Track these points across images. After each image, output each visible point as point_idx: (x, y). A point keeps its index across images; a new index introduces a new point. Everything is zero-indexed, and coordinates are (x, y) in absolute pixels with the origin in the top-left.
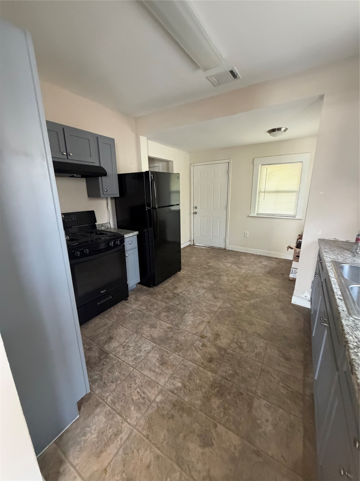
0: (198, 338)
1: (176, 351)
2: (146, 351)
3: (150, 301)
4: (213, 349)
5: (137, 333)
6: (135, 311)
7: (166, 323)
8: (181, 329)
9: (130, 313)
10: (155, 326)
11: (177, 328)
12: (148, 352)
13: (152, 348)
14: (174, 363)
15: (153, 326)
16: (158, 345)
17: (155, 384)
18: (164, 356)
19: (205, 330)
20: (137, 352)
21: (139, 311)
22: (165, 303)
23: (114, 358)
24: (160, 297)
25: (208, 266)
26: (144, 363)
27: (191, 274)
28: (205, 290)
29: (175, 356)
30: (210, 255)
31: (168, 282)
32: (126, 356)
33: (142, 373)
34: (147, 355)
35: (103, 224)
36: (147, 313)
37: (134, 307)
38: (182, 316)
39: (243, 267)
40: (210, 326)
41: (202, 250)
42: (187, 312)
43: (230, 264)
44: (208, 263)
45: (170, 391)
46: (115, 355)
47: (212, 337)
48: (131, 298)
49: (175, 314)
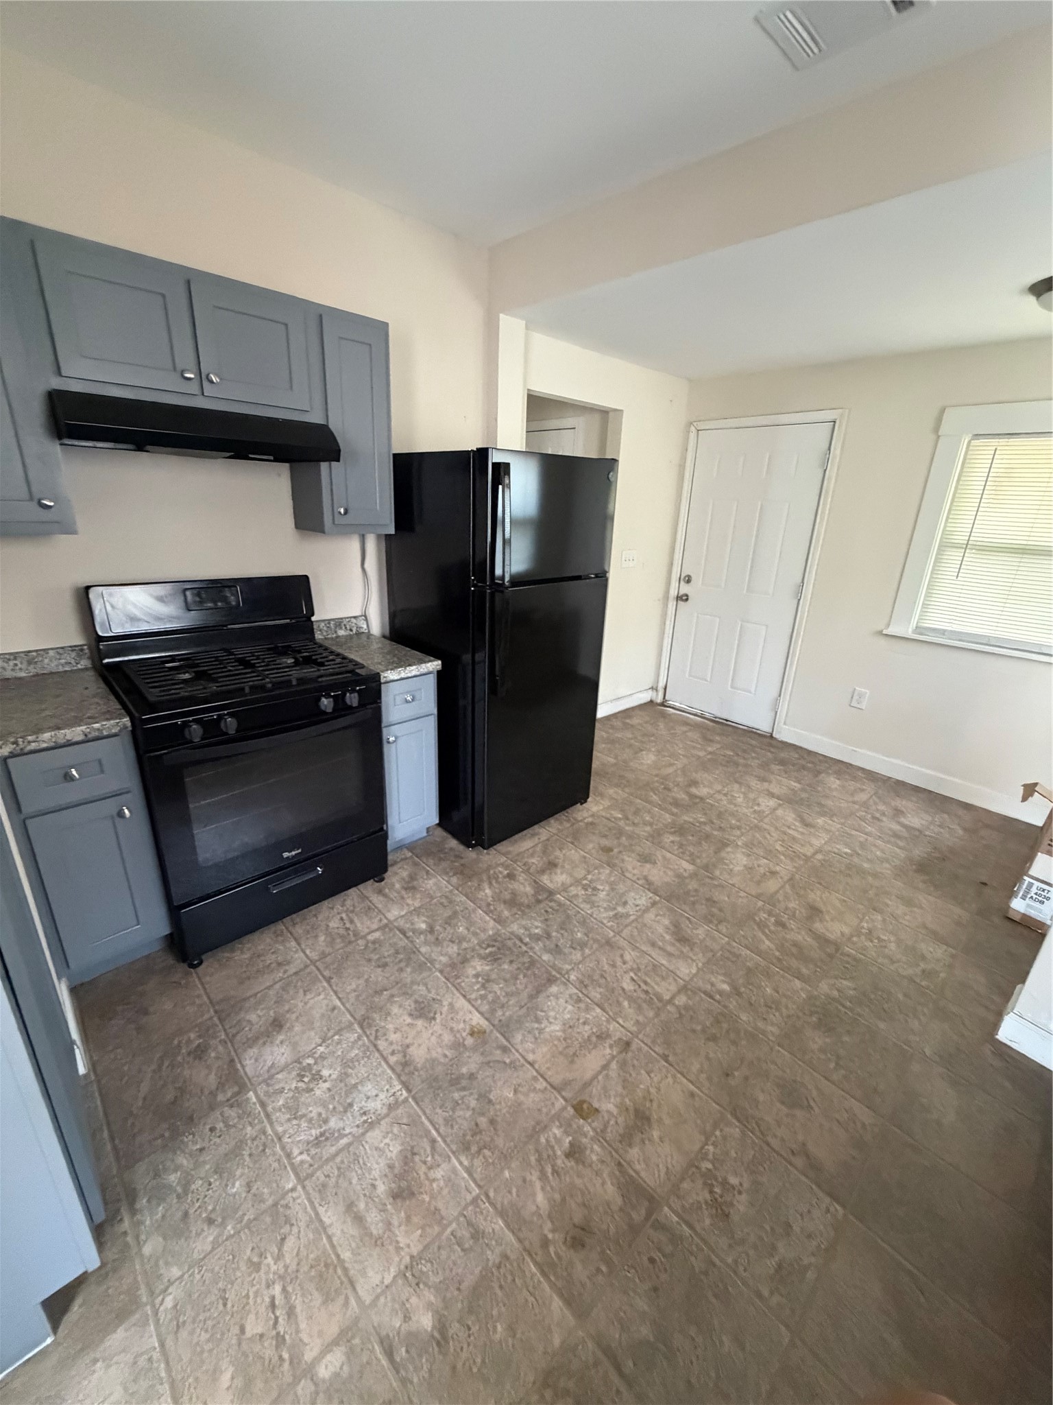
0: (564, 1109)
1: (466, 1147)
2: (365, 1113)
3: (451, 902)
4: (603, 1184)
5: (362, 1027)
6: (391, 930)
7: (473, 1006)
8: (513, 1050)
9: (370, 937)
10: (429, 1012)
11: (504, 1040)
12: (370, 1120)
13: (391, 1108)
14: (440, 1205)
15: (426, 1009)
16: (414, 1098)
17: (342, 1283)
18: (417, 1158)
19: (600, 1077)
20: (334, 1108)
21: (404, 933)
22: (494, 920)
23: (257, 1111)
24: (488, 891)
25: (692, 796)
26: (339, 1169)
27: (620, 819)
28: (651, 895)
29: (454, 1171)
30: (710, 753)
31: (533, 835)
32: (295, 1118)
33: (317, 1214)
34: (363, 1134)
35: (342, 619)
36: (423, 950)
37: (394, 913)
38: (539, 991)
39: (820, 821)
40: (623, 1065)
41: (685, 728)
42: (558, 976)
43: (772, 803)
44: (694, 783)
45: (381, 1342)
46: (264, 1099)
47: (617, 1123)
48: (396, 876)
49: (516, 979)
